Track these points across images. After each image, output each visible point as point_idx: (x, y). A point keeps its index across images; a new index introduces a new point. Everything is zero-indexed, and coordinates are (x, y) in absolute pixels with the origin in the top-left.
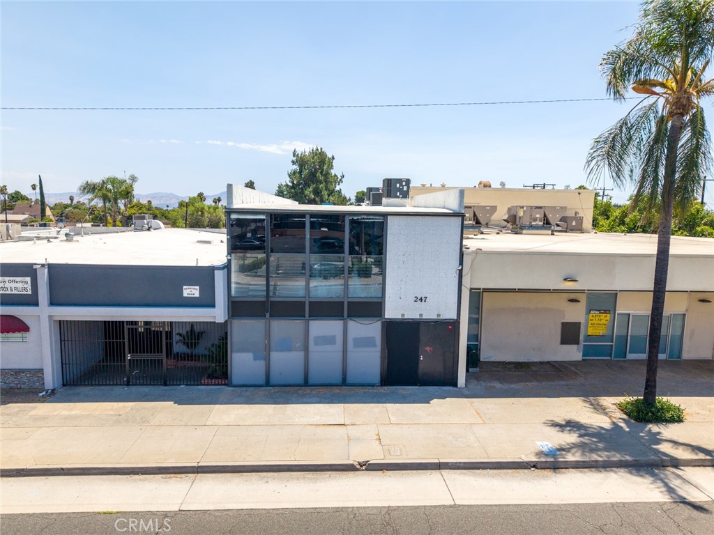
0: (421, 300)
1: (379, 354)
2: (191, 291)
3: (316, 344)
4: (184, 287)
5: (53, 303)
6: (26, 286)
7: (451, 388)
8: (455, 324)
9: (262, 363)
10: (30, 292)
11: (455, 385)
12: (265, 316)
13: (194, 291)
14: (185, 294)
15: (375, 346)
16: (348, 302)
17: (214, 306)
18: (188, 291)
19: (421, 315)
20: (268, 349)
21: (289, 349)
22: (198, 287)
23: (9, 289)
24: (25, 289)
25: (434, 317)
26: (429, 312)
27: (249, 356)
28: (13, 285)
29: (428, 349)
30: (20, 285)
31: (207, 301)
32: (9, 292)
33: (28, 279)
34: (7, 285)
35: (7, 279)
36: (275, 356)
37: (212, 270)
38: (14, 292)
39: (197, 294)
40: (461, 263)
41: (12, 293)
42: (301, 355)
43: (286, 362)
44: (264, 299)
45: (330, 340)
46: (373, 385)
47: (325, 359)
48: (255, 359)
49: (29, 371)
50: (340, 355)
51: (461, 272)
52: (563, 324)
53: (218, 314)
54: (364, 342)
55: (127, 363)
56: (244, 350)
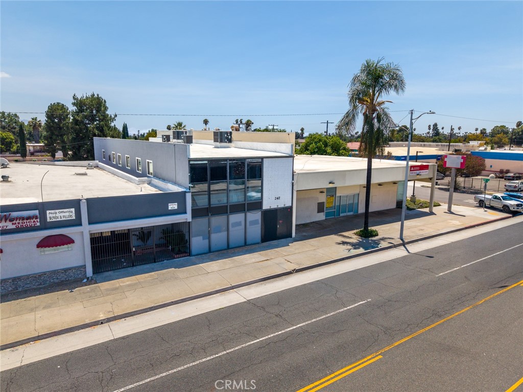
0: (278, 198)
1: (260, 228)
2: (173, 206)
3: (233, 227)
4: (169, 204)
5: (90, 223)
6: (71, 214)
7: (290, 239)
8: (291, 208)
9: (207, 241)
10: (74, 218)
11: (291, 237)
12: (208, 215)
13: (174, 206)
14: (170, 208)
15: (258, 223)
16: (247, 204)
17: (185, 213)
18: (171, 206)
19: (278, 206)
20: (209, 233)
21: (220, 232)
22: (176, 204)
23: (59, 217)
24: (71, 216)
25: (283, 206)
26: (280, 204)
27: (201, 238)
28: (62, 215)
29: (281, 222)
30: (67, 214)
32: (59, 219)
33: (73, 210)
34: (58, 215)
35: (57, 211)
36: (214, 236)
37: (184, 193)
38: (63, 219)
39: (176, 208)
40: (293, 180)
41: (61, 219)
42: (226, 233)
43: (218, 238)
44: (207, 207)
45: (239, 224)
46: (258, 243)
47: (237, 234)
48: (204, 239)
49: (75, 268)
50: (243, 231)
51: (293, 183)
52: (318, 203)
53: (188, 217)
54: (254, 223)
55: (132, 253)
56: (198, 235)
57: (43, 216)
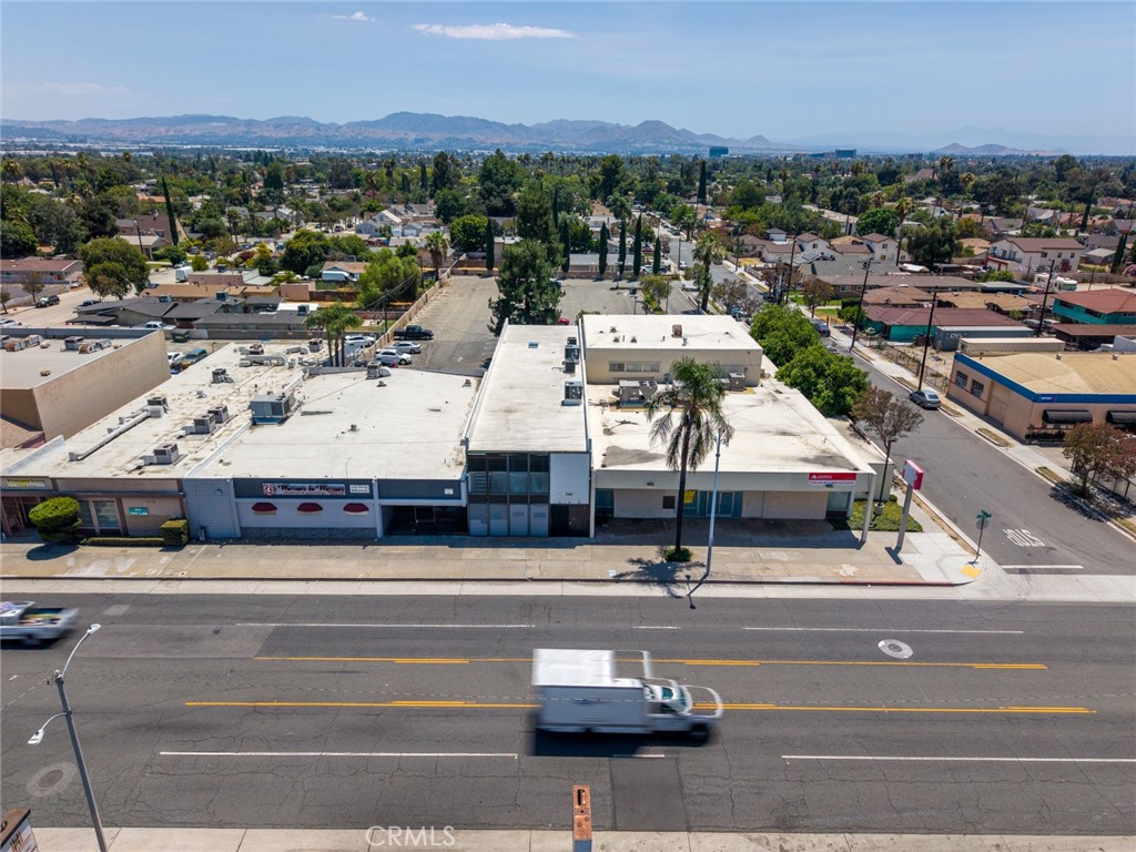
0: (570, 496)
1: (547, 525)
2: (449, 492)
3: (514, 516)
4: (445, 490)
5: (380, 497)
6: (367, 489)
7: (586, 539)
8: (588, 506)
9: (485, 526)
10: (369, 492)
11: (588, 535)
12: (486, 502)
14: (445, 493)
15: (545, 517)
16: (530, 496)
17: (460, 498)
18: (447, 492)
19: (569, 502)
20: (489, 518)
21: (500, 518)
22: (452, 490)
23: (359, 491)
24: (366, 491)
25: (576, 503)
26: (574, 501)
27: (478, 522)
28: (360, 489)
29: (573, 519)
30: (364, 489)
31: (457, 496)
33: (368, 486)
34: (358, 489)
35: (357, 486)
36: (493, 522)
37: (459, 481)
39: (451, 493)
40: (590, 477)
41: (360, 493)
42: (505, 521)
43: (498, 525)
44: (485, 494)
45: (522, 514)
46: (544, 537)
47: (519, 523)
48: (482, 523)
49: (370, 529)
50: (526, 522)
51: (590, 482)
52: (665, 498)
53: (463, 502)
54: (542, 515)
55: (416, 524)
56: (476, 519)
57: (348, 489)
